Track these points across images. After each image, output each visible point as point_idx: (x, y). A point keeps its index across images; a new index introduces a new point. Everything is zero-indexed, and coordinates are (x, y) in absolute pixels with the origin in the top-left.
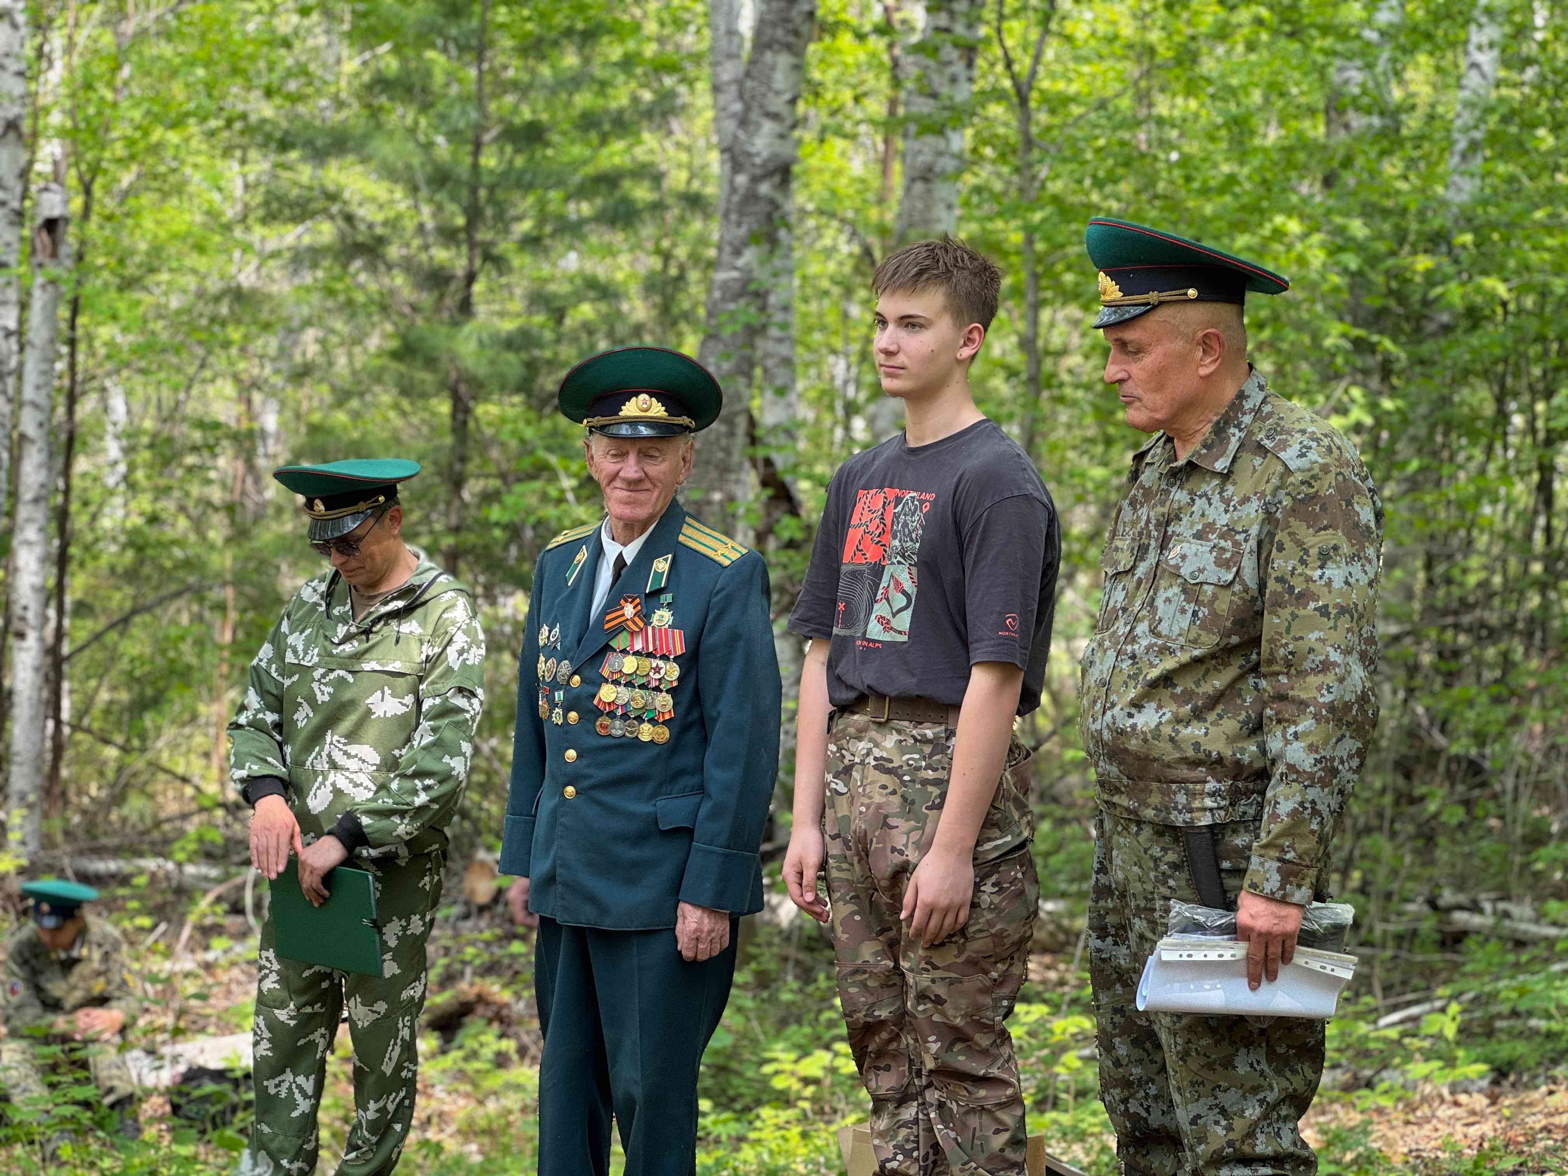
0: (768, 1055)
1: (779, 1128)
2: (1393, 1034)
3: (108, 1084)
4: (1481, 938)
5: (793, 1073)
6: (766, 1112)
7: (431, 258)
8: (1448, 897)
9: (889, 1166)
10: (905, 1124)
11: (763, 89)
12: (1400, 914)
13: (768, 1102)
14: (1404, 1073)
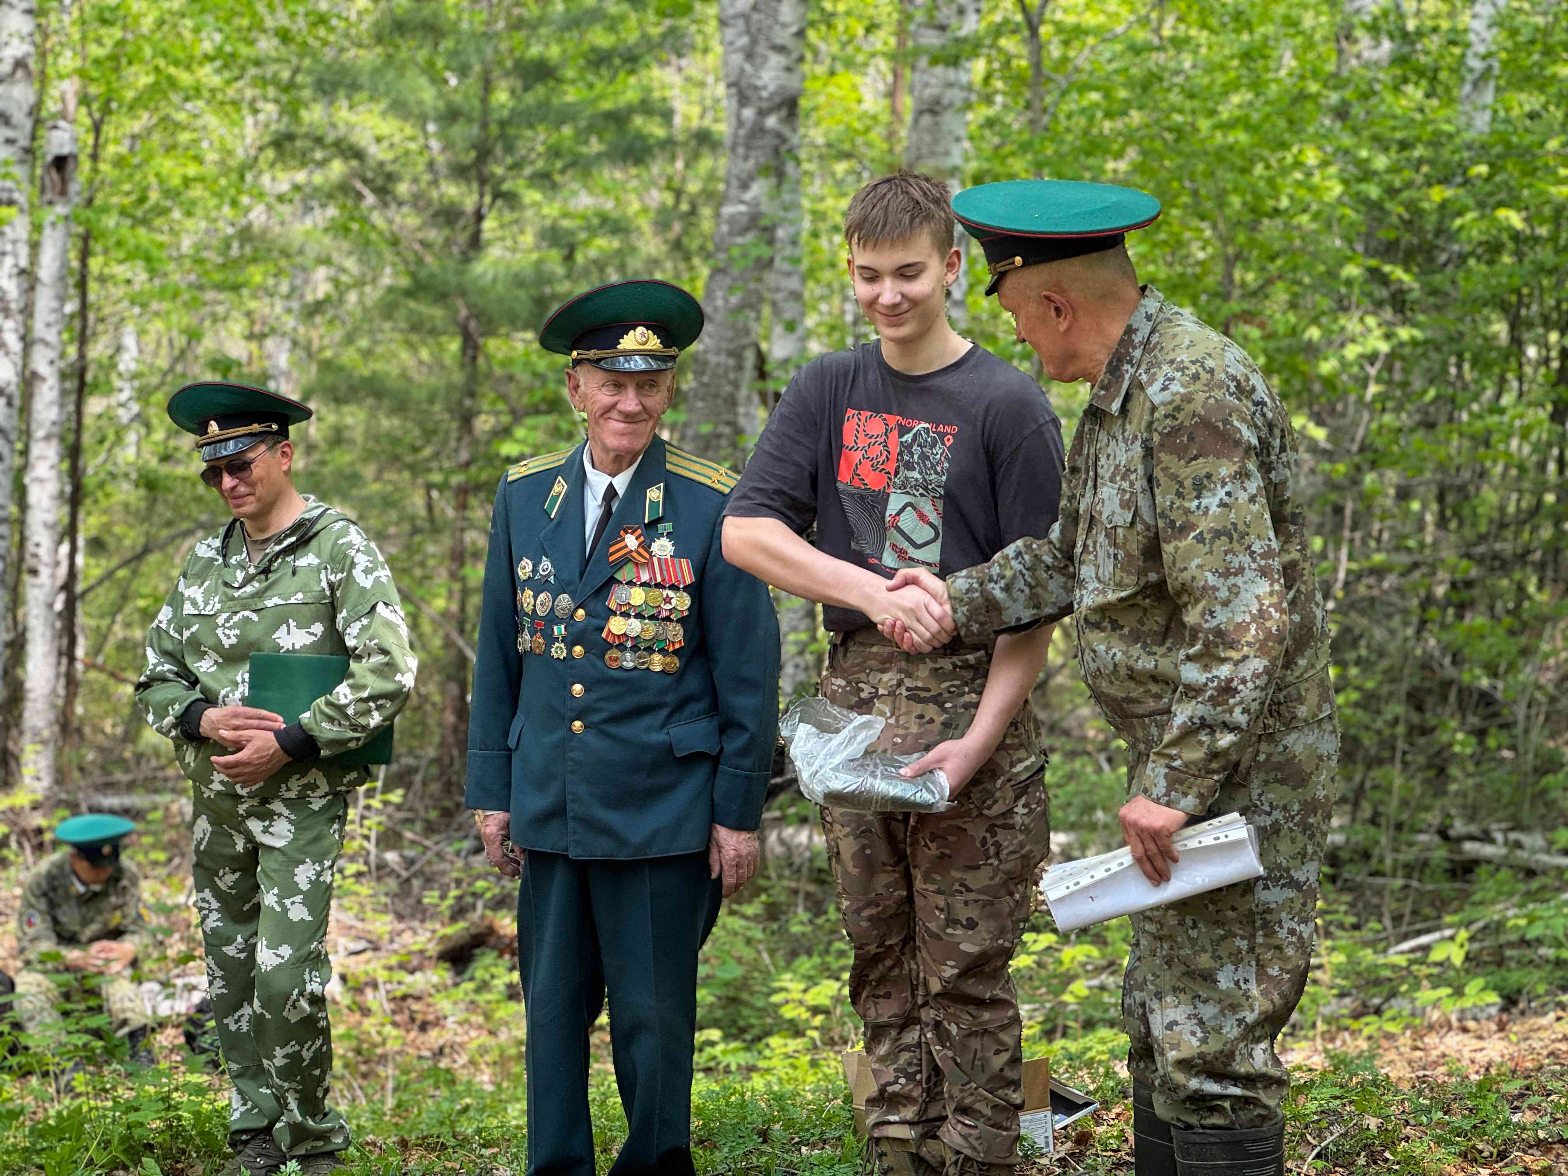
0: (776, 985)
1: (788, 1056)
2: (1402, 961)
3: (122, 1016)
4: (1492, 868)
5: (801, 1003)
6: (775, 1041)
7: (441, 196)
8: (1459, 827)
9: (890, 1089)
10: (908, 1048)
11: (770, 22)
12: (1411, 844)
13: (778, 1032)
14: (1413, 1000)
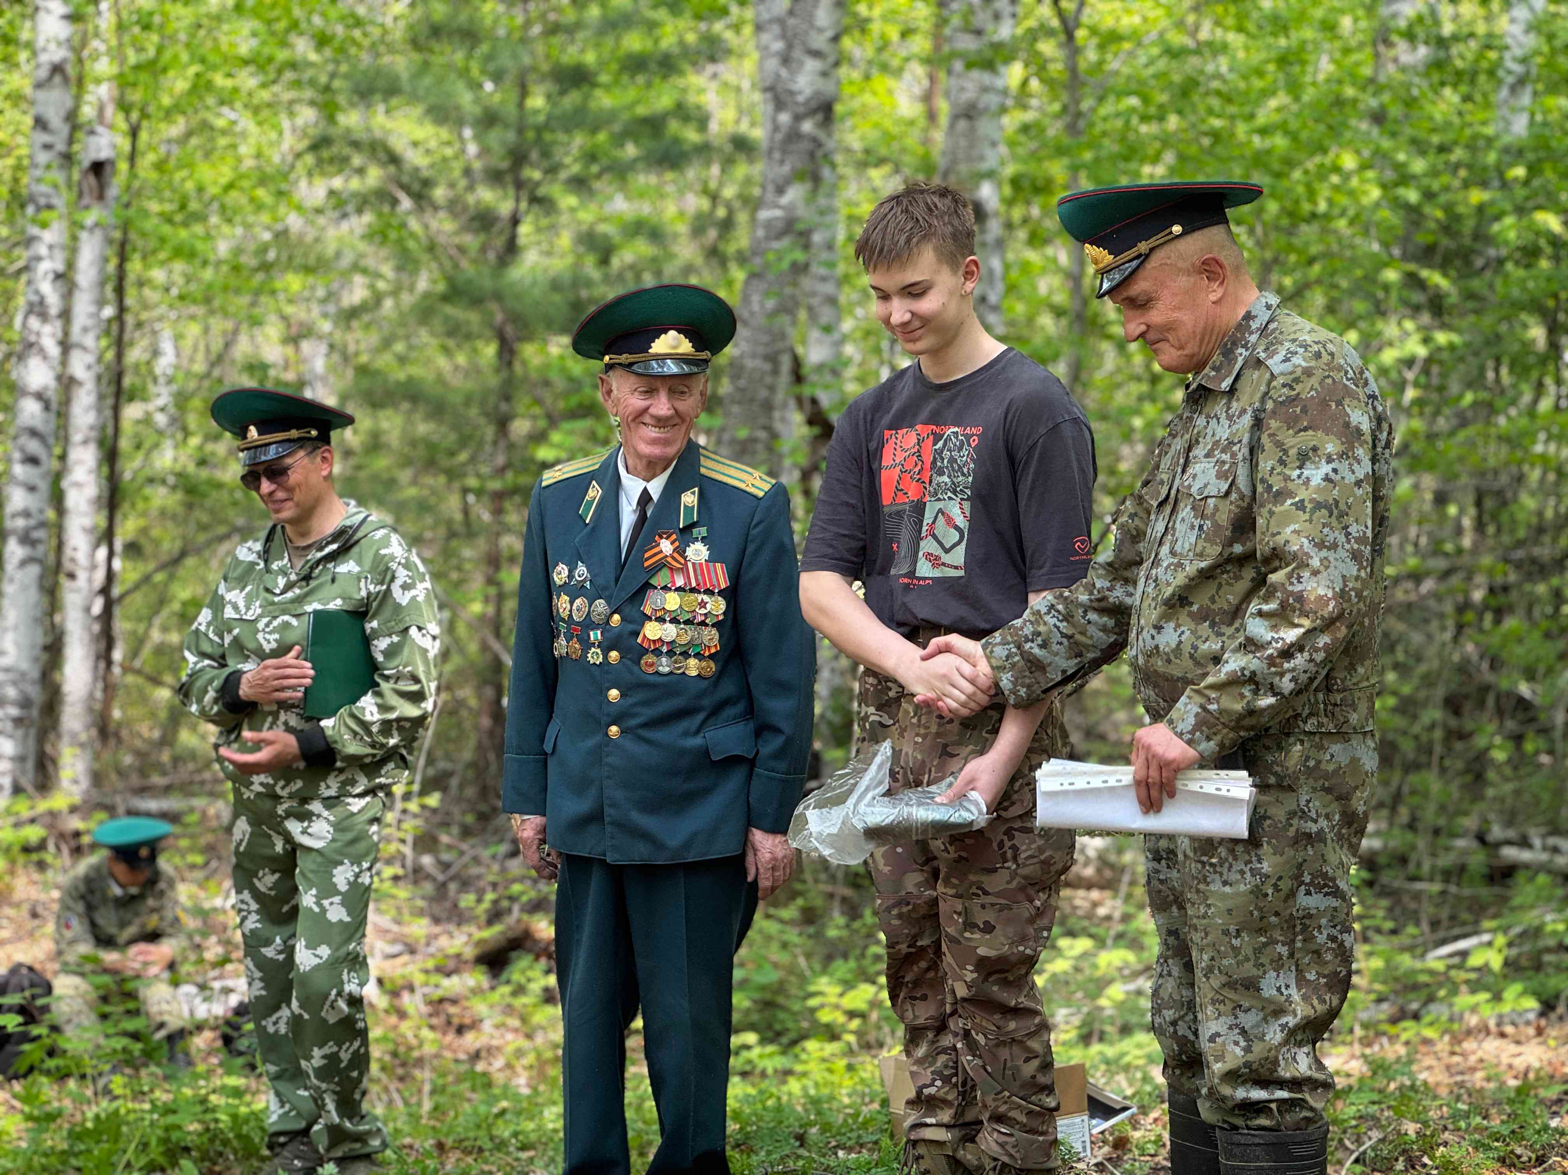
0: (812, 988)
1: (824, 1060)
2: (1440, 966)
3: (159, 1019)
4: (1530, 873)
5: (837, 1007)
6: (811, 1045)
7: (477, 201)
8: (1497, 832)
9: (926, 1091)
10: (944, 1051)
11: (805, 26)
12: (1448, 849)
13: (814, 1036)
14: (1451, 1005)
